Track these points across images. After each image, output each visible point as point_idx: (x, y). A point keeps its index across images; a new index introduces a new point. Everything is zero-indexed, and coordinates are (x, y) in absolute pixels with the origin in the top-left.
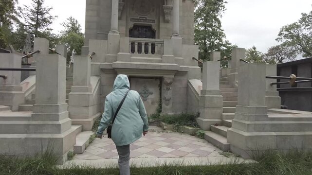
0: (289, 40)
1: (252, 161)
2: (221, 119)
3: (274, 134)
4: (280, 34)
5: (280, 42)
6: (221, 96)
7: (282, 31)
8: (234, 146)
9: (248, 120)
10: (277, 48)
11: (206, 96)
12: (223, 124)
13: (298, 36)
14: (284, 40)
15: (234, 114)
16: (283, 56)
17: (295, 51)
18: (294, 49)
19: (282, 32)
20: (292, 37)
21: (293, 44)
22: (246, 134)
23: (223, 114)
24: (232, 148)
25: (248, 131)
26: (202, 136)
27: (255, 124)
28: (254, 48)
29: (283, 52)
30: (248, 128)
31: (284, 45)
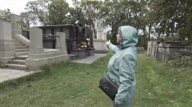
0: (32, 10)
1: (40, 71)
2: (15, 56)
3: (47, 58)
4: (27, 5)
5: (27, 10)
6: (14, 43)
7: (28, 3)
8: (30, 67)
9: (37, 54)
10: (26, 13)
11: (4, 43)
12: (16, 58)
13: (37, 9)
14: (30, 10)
15: (28, 52)
16: (29, 19)
17: (35, 17)
18: (35, 16)
19: (28, 5)
20: (34, 9)
21: (34, 13)
22: (37, 60)
23: (16, 53)
24: (29, 68)
25: (37, 59)
26: (7, 67)
27: (40, 55)
28: (9, 10)
29: (29, 16)
30: (37, 57)
31: (30, 12)
